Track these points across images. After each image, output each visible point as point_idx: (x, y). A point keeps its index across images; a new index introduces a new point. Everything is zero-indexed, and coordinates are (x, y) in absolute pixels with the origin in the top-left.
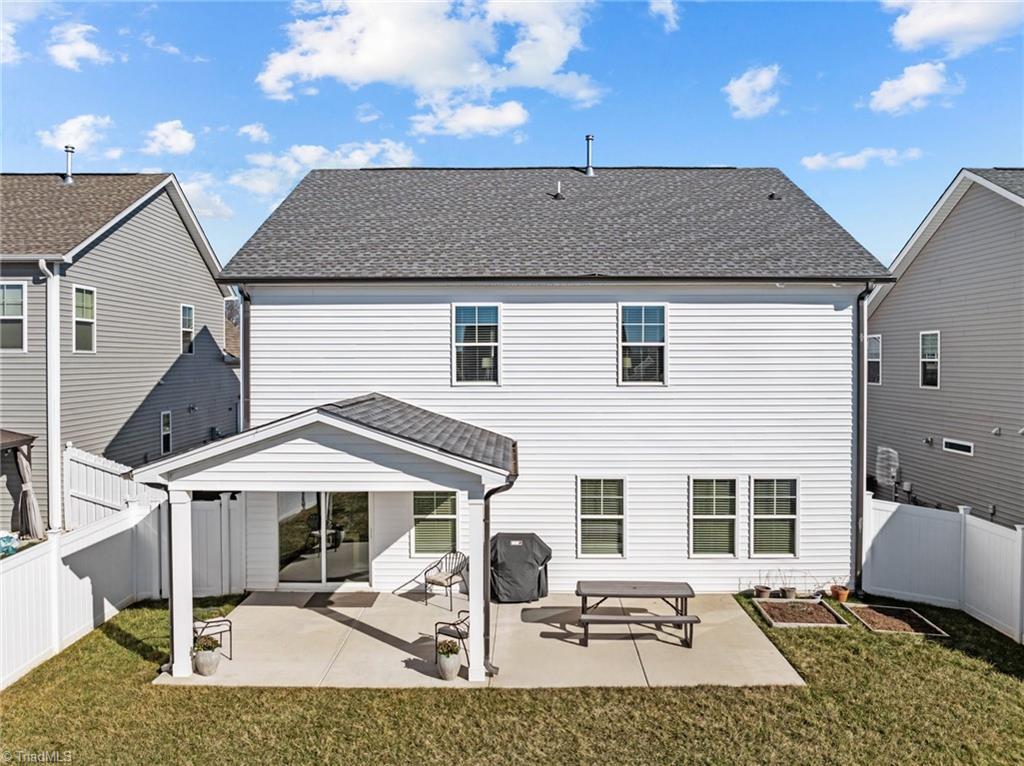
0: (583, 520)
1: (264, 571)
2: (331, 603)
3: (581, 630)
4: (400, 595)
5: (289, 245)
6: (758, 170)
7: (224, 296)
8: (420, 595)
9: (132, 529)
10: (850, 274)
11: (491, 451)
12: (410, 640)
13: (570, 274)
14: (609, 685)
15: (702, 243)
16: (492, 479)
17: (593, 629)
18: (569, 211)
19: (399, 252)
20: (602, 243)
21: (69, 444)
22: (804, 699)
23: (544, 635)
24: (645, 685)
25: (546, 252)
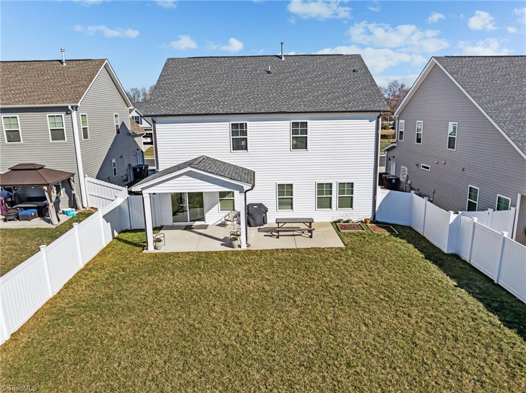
0: (279, 198)
1: (168, 219)
2: (193, 228)
3: (277, 234)
4: (216, 225)
5: (166, 99)
6: (352, 55)
7: (128, 107)
8: (223, 225)
9: (118, 206)
10: (375, 109)
11: (246, 177)
12: (222, 238)
13: (273, 111)
14: (284, 248)
15: (323, 95)
16: (246, 187)
17: (280, 233)
18: (273, 80)
19: (209, 102)
20: (285, 96)
21: (86, 175)
22: (342, 251)
23: (265, 236)
24: (295, 248)
25: (264, 101)
